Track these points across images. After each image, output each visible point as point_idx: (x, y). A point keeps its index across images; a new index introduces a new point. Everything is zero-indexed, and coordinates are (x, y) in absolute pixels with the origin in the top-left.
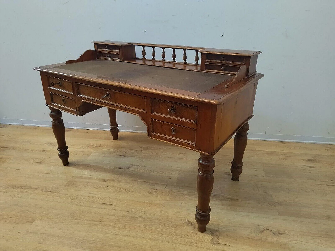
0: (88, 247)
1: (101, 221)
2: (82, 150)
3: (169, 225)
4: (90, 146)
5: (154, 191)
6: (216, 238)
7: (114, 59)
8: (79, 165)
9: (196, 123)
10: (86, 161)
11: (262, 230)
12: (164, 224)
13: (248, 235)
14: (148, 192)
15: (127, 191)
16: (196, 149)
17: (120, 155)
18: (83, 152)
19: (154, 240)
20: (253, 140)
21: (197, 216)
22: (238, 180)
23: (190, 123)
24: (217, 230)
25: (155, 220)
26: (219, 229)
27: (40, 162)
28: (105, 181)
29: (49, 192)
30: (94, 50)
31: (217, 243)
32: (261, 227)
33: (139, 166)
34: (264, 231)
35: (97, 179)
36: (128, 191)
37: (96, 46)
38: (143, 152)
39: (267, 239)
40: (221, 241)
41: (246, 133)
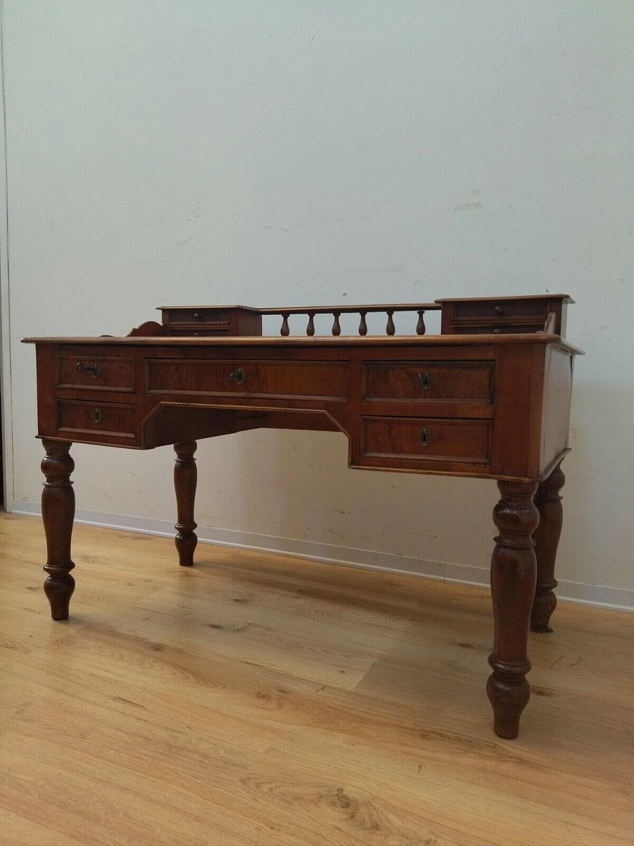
9: (492, 403)
16: (492, 474)
22: (549, 631)
23: (474, 407)
30: (161, 324)
37: (167, 315)
41: (557, 494)
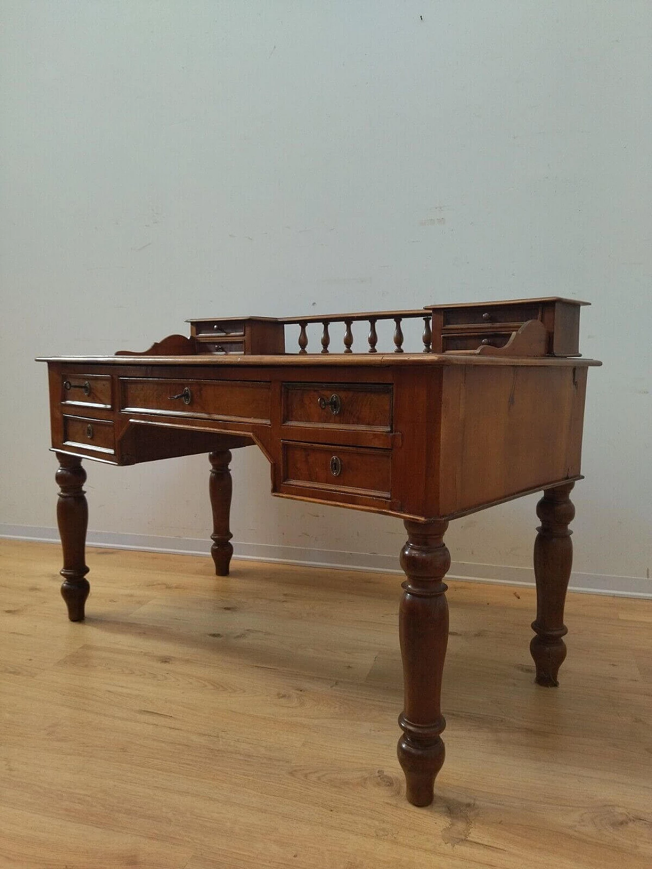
0: (66, 810)
1: (124, 750)
2: (128, 592)
3: (319, 778)
4: (150, 585)
5: (298, 692)
6: (460, 826)
7: (231, 353)
8: (109, 622)
9: (391, 432)
10: (131, 615)
11: (621, 818)
12: (306, 776)
13: (570, 827)
14: (278, 694)
15: (219, 687)
16: (392, 510)
17: (225, 608)
18: (131, 596)
19: (265, 811)
20: (614, 596)
21: (404, 746)
22: (555, 684)
23: (376, 436)
24: (468, 805)
25: (281, 763)
26: (477, 803)
27: (15, 611)
28: (165, 660)
29: (11, 672)
30: (189, 338)
31: (462, 840)
32: (620, 810)
33: (270, 634)
34: (627, 823)
35: (145, 654)
36: (221, 689)
37: (194, 329)
38: (285, 605)
39: (637, 847)
40: (475, 834)
41: (566, 528)
